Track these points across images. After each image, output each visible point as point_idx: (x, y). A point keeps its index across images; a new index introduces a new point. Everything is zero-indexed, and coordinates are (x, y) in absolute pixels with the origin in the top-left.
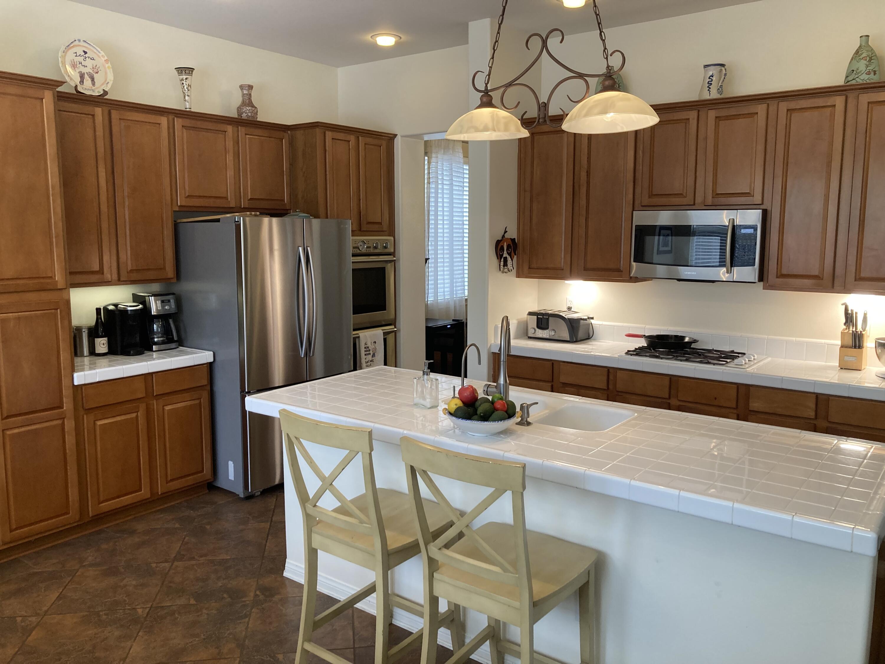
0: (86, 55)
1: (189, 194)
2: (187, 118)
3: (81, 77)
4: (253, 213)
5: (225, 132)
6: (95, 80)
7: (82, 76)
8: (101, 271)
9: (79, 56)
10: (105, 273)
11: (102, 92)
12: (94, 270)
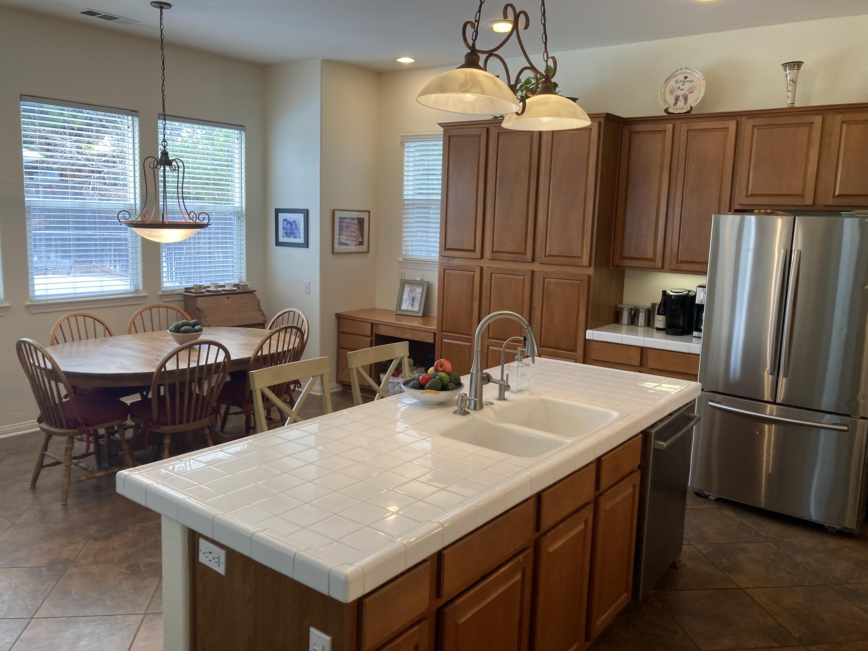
0: (686, 80)
1: (752, 193)
2: (757, 117)
3: (675, 100)
4: (762, 211)
5: (813, 123)
6: (688, 100)
7: (677, 99)
8: (653, 260)
9: (679, 82)
10: (657, 261)
11: (689, 109)
12: (648, 257)
